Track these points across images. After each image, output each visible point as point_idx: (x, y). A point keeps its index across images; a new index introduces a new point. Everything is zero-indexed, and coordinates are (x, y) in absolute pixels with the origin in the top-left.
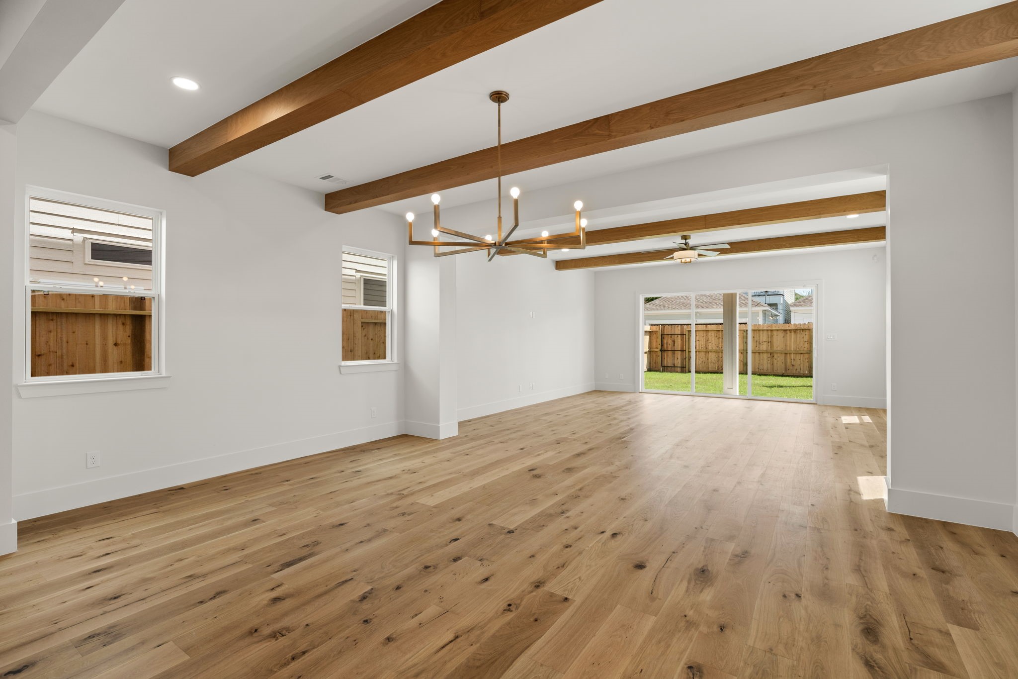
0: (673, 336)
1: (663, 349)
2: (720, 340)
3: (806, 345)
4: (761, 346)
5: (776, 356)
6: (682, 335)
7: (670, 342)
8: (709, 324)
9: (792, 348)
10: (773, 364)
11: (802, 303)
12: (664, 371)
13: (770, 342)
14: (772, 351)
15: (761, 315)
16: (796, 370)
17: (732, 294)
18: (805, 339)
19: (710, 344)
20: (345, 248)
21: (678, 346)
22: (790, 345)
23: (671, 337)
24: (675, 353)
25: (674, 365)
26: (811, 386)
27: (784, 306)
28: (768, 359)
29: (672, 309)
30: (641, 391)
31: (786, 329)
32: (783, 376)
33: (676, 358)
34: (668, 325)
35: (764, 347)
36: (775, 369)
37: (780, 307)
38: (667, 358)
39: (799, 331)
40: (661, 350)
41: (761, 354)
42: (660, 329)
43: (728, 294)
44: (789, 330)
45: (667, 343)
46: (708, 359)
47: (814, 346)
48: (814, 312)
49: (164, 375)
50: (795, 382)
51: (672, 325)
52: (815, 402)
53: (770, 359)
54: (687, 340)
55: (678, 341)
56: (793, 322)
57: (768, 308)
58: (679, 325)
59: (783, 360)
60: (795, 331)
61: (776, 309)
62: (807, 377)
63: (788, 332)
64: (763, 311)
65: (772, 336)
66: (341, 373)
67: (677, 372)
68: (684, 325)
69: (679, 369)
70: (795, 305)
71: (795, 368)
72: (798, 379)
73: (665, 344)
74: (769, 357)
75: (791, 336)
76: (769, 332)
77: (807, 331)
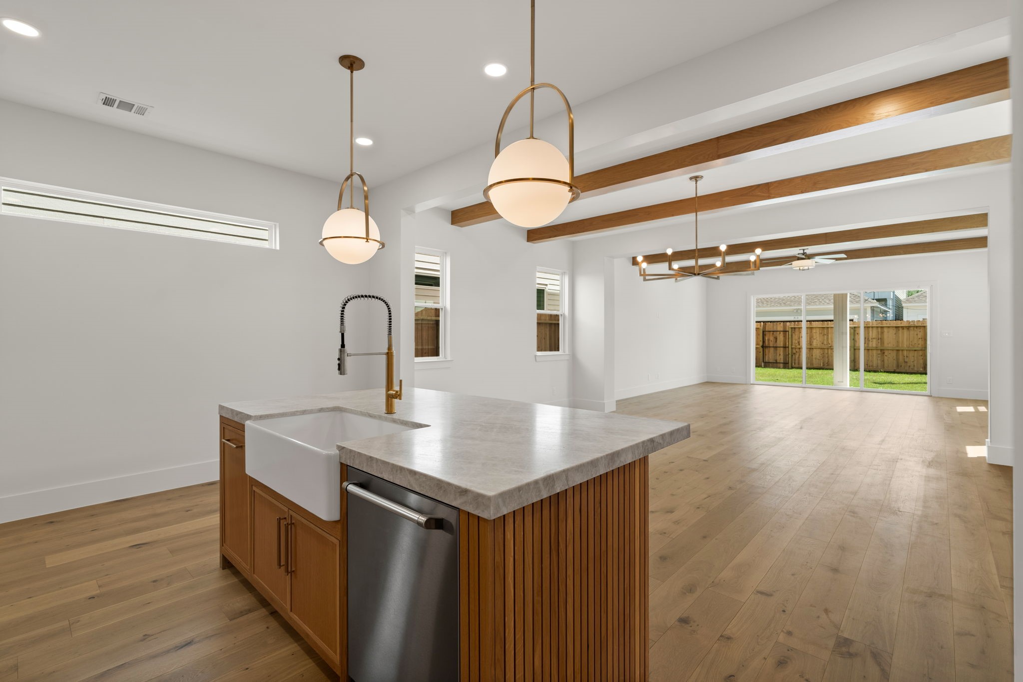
0: (775, 333)
1: (764, 345)
2: (826, 336)
3: (921, 342)
4: (870, 343)
5: (886, 353)
6: (785, 331)
7: (772, 338)
8: (814, 321)
9: (905, 344)
10: (883, 361)
11: (916, 299)
12: (765, 366)
13: (881, 339)
14: (882, 348)
15: (869, 311)
16: (910, 366)
17: (842, 294)
18: (919, 336)
19: (815, 341)
20: (538, 268)
21: (780, 343)
22: (903, 342)
23: (773, 334)
24: (777, 349)
25: (776, 361)
26: (926, 383)
27: (895, 301)
28: (879, 356)
29: (771, 306)
30: (752, 383)
31: (898, 326)
32: (894, 372)
33: (778, 354)
34: (771, 322)
35: (873, 344)
36: (886, 365)
37: (890, 303)
38: (768, 354)
39: (912, 328)
40: (763, 347)
41: (870, 351)
42: (761, 326)
43: (839, 294)
44: (902, 327)
45: (769, 340)
46: (812, 356)
47: (928, 342)
48: (928, 308)
49: (449, 358)
50: (909, 378)
51: (774, 322)
52: (930, 395)
53: (880, 356)
54: (790, 336)
55: (781, 337)
56: (905, 319)
57: (876, 304)
58: (781, 322)
59: (895, 357)
60: (908, 328)
61: (886, 305)
62: (921, 374)
63: (900, 329)
64: (871, 307)
65: (882, 333)
66: (536, 361)
67: (779, 368)
68: (787, 322)
69: (781, 365)
70: (907, 301)
71: (908, 365)
72: (911, 375)
73: (767, 341)
74: (879, 354)
75: (903, 333)
76: (879, 329)
77: (921, 328)
